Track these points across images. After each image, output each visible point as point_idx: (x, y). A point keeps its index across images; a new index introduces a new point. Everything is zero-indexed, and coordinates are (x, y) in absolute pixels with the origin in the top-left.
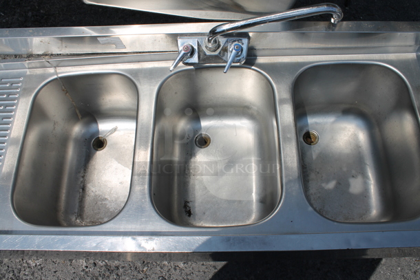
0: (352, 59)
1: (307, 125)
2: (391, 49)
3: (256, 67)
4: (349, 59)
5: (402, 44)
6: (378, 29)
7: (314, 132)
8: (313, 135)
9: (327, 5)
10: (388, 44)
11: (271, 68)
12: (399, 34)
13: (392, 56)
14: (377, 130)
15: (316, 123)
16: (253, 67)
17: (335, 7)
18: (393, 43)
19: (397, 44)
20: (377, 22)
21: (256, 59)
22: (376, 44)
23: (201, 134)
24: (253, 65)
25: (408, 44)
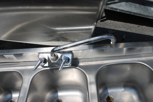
0: (125, 61)
1: (108, 93)
2: (143, 55)
3: (78, 67)
4: (123, 61)
5: (147, 52)
6: (135, 46)
7: (111, 96)
8: (111, 98)
9: (108, 35)
10: (140, 53)
11: (86, 68)
12: (145, 47)
13: (144, 59)
14: (142, 94)
15: (112, 92)
16: (77, 68)
17: (111, 36)
18: (143, 53)
19: (145, 53)
20: (134, 43)
21: (78, 63)
22: (135, 54)
23: (58, 99)
24: (77, 66)
25: (150, 52)
